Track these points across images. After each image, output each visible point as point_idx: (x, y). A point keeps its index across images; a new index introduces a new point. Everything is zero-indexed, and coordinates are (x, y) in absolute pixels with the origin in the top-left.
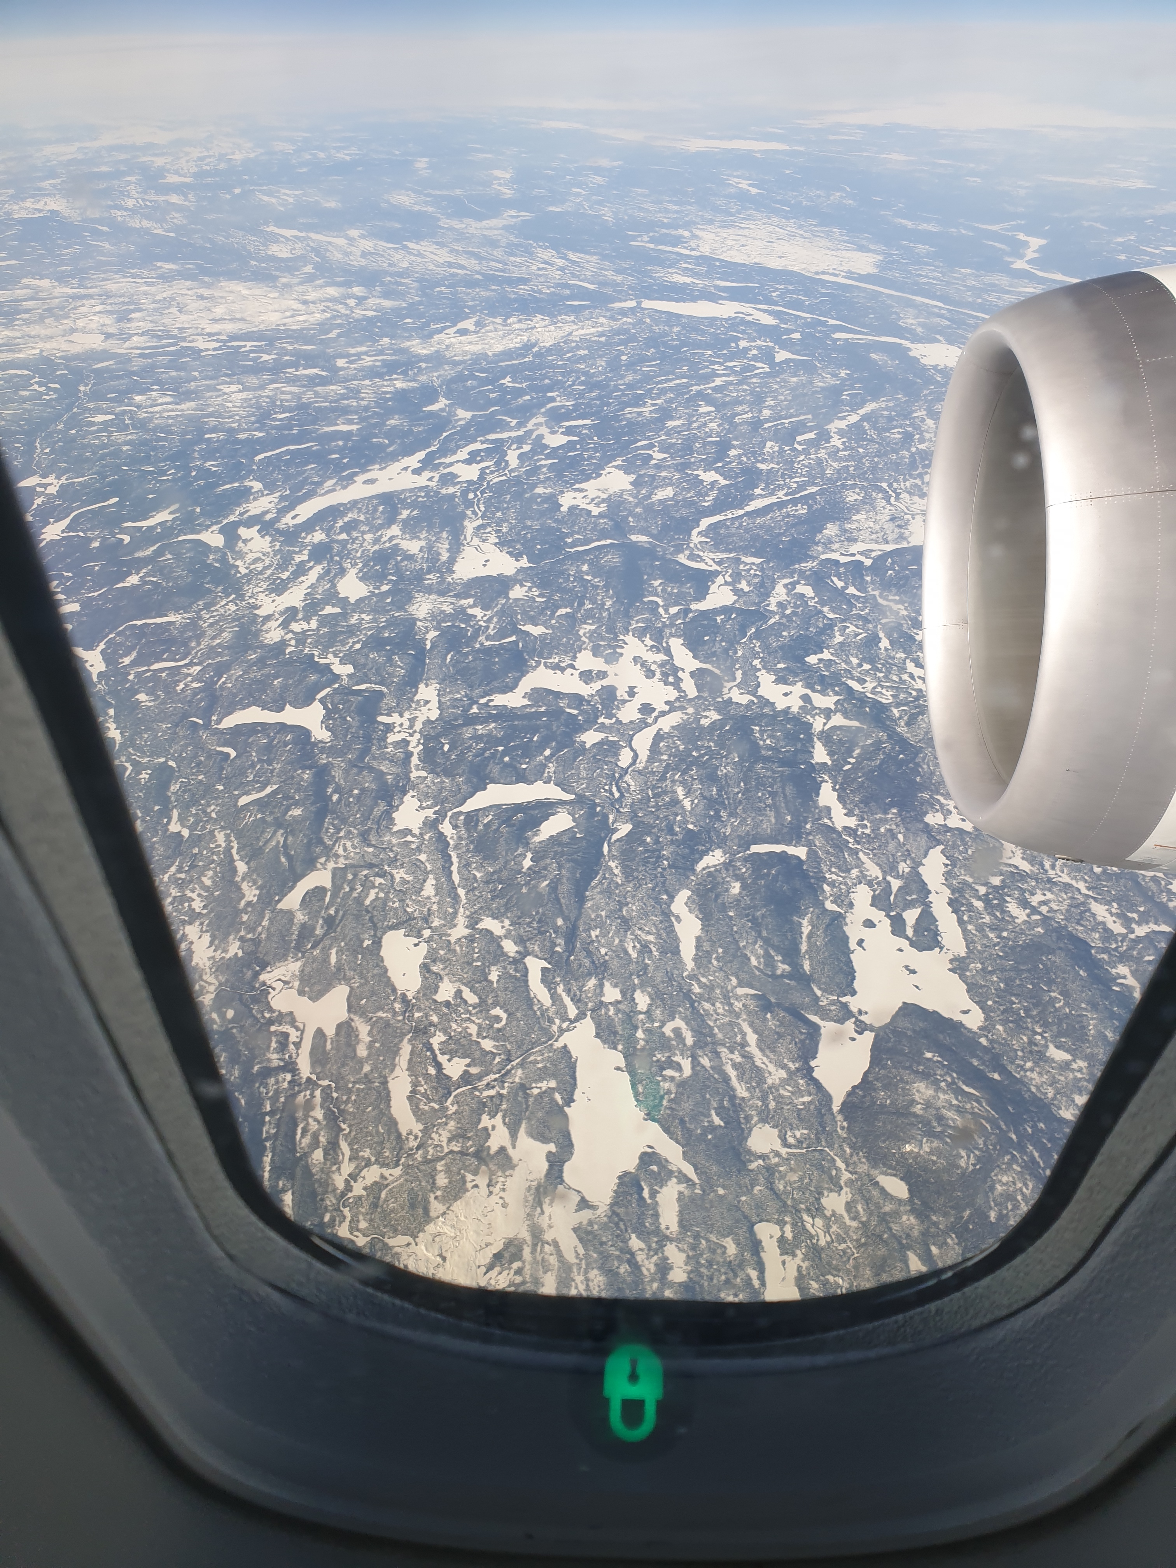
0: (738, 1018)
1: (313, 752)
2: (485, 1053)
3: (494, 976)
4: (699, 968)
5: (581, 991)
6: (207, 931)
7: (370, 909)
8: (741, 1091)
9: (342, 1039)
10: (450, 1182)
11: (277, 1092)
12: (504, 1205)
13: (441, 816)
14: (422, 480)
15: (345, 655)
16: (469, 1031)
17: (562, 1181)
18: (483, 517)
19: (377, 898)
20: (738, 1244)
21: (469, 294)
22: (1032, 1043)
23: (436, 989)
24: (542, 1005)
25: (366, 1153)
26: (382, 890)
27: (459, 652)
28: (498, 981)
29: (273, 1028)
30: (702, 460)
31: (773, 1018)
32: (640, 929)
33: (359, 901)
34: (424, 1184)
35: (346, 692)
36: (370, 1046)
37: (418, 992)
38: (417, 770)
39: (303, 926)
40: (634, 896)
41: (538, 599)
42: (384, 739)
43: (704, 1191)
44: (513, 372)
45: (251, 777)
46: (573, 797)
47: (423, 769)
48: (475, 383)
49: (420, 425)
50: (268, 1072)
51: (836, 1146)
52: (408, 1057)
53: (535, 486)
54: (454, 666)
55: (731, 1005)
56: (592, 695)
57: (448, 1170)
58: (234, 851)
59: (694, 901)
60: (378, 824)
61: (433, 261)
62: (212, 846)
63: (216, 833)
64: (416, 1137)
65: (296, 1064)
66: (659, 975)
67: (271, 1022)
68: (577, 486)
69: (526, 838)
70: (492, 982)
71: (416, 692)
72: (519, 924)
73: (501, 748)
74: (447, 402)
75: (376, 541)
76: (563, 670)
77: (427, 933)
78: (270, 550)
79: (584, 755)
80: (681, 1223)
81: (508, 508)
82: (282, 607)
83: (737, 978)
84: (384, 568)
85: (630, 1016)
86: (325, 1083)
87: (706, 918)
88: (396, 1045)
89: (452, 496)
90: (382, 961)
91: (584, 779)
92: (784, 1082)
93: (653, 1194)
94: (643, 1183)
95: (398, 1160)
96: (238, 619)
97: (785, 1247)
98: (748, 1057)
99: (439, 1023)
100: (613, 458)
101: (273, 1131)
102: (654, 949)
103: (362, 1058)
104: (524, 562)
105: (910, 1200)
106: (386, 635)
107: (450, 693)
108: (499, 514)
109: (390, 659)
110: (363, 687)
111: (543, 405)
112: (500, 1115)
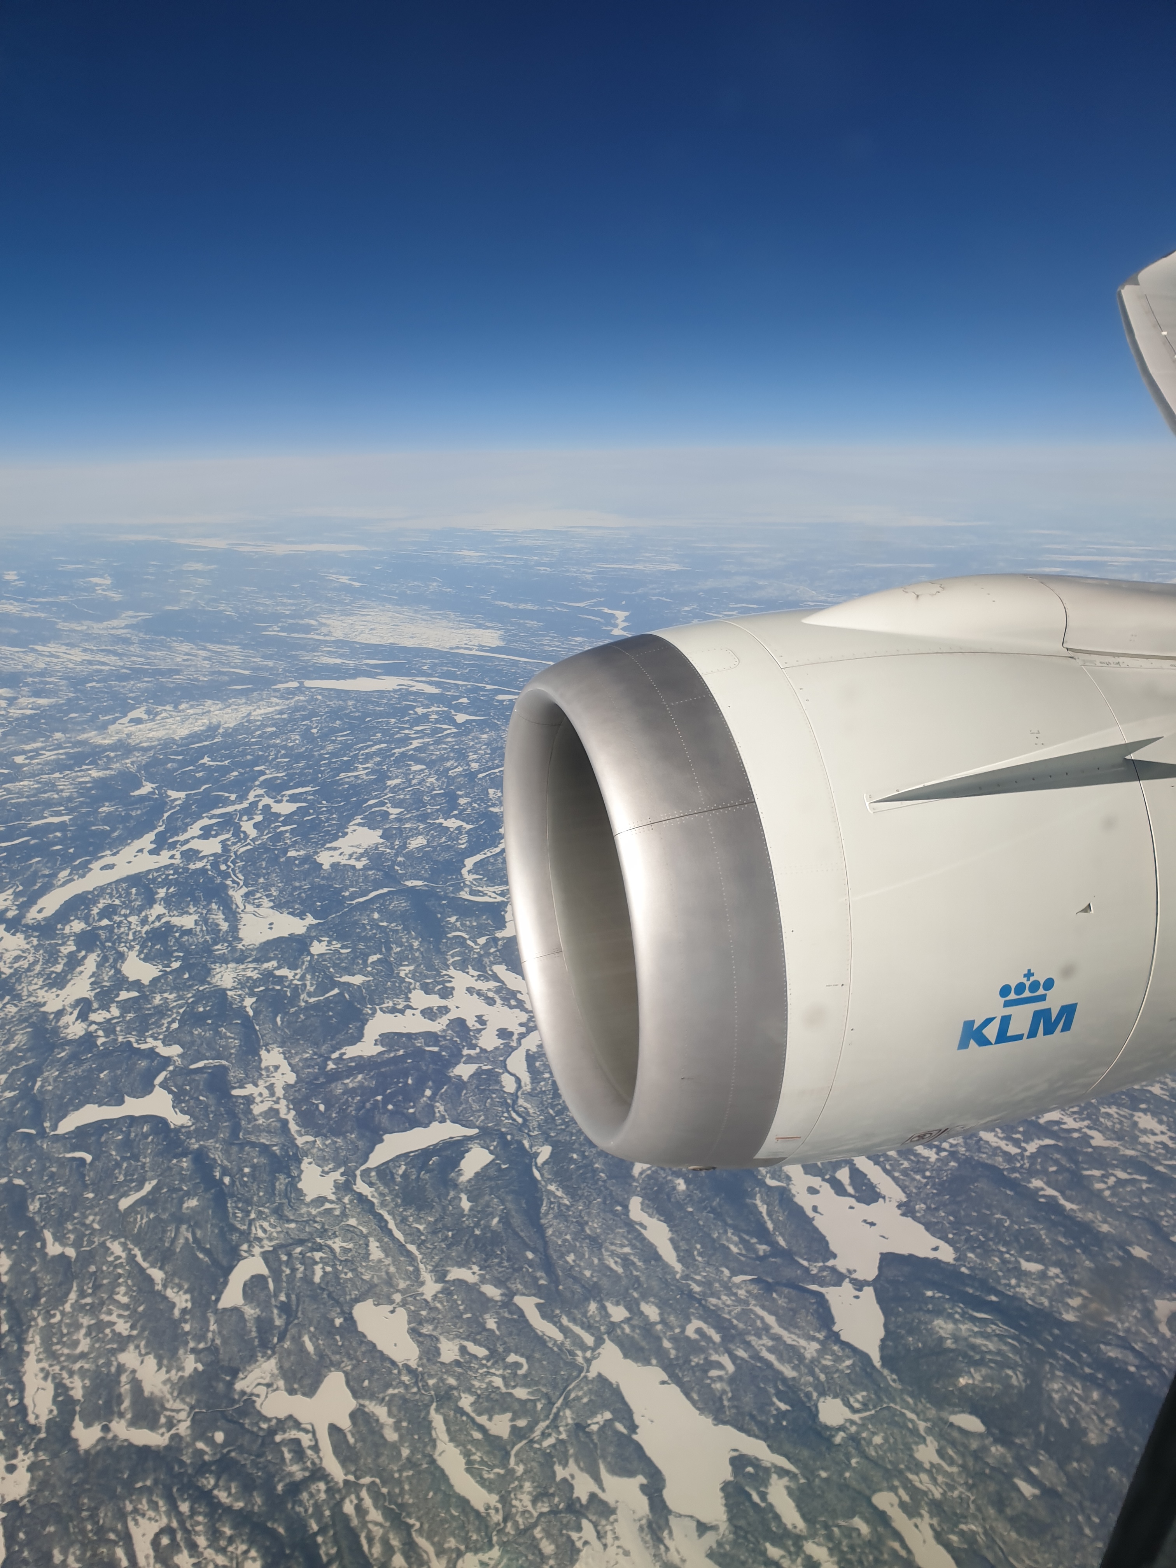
0: (748, 1305)
1: (179, 1138)
2: (523, 1403)
3: (491, 1323)
4: (688, 1268)
5: (586, 1317)
6: (147, 1354)
7: (323, 1286)
8: (789, 1372)
9: (364, 1429)
10: (557, 1547)
11: (317, 1507)
12: (627, 1553)
13: (350, 1175)
14: (164, 858)
15: (165, 1037)
16: (495, 1385)
17: (670, 1512)
18: (246, 884)
19: (325, 1273)
20: (867, 1521)
21: (124, 687)
22: (1004, 1261)
23: (438, 1352)
24: (556, 1341)
25: (452, 1543)
26: (326, 1264)
27: (287, 1013)
28: (498, 1328)
29: (278, 1438)
30: (438, 810)
31: (780, 1296)
32: (612, 1244)
33: (307, 1279)
34: (531, 1557)
35: (183, 1072)
36: (397, 1427)
37: (420, 1358)
38: (301, 1135)
39: (258, 1319)
40: (589, 1214)
41: (342, 951)
42: (250, 1111)
43: (807, 1479)
44: (209, 751)
45: (121, 1178)
46: (476, 1131)
47: (307, 1133)
48: (175, 765)
49: (137, 809)
50: (295, 1488)
51: (898, 1400)
52: (444, 1428)
53: (285, 851)
54: (288, 1027)
55: (735, 1294)
56: (444, 1031)
57: (548, 1535)
58: (139, 1259)
59: (648, 1206)
60: (286, 1196)
61: (70, 660)
62: (111, 1259)
63: (108, 1244)
64: (497, 1510)
65: (324, 1469)
66: (655, 1283)
67: (272, 1432)
68: (328, 845)
69: (452, 1180)
70: (491, 1331)
71: (260, 1060)
72: (489, 1266)
73: (379, 1098)
74: (154, 786)
75: (144, 922)
76: (402, 1012)
77: (398, 1297)
78: (28, 946)
79: (466, 1089)
80: (804, 1516)
81: (268, 874)
82: (71, 1000)
83: (728, 1268)
84: (165, 945)
85: (647, 1327)
86: (367, 1480)
87: (668, 1219)
88: (425, 1418)
89: (203, 871)
90: (365, 1336)
91: (479, 1111)
92: (822, 1352)
93: (763, 1496)
94: (747, 1489)
95: (490, 1540)
96: (26, 1020)
97: (910, 1510)
98: (777, 1338)
99: (459, 1385)
100: (350, 818)
101: (333, 1551)
102: (636, 1260)
103: (395, 1442)
104: (310, 920)
105: (989, 1432)
106: (201, 1009)
107: (296, 1054)
108: (261, 880)
109: (217, 1033)
110: (201, 1064)
111: (256, 779)
112: (571, 1462)
